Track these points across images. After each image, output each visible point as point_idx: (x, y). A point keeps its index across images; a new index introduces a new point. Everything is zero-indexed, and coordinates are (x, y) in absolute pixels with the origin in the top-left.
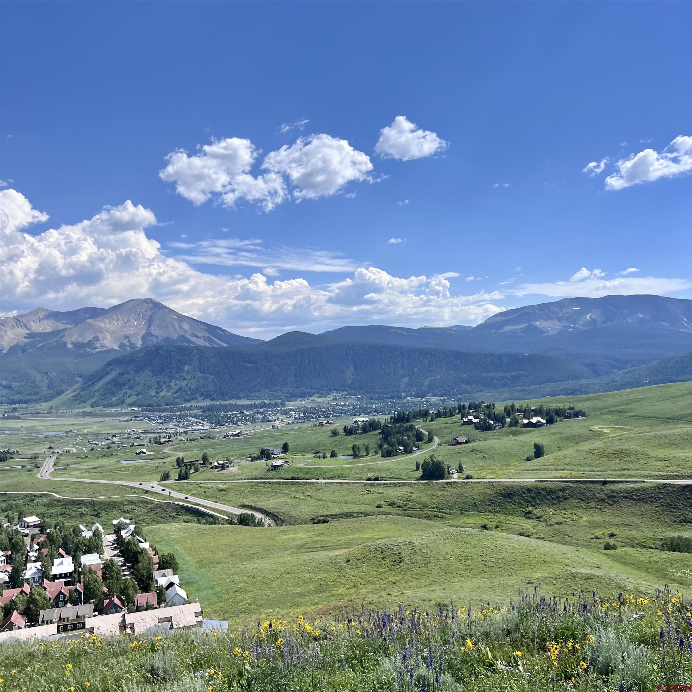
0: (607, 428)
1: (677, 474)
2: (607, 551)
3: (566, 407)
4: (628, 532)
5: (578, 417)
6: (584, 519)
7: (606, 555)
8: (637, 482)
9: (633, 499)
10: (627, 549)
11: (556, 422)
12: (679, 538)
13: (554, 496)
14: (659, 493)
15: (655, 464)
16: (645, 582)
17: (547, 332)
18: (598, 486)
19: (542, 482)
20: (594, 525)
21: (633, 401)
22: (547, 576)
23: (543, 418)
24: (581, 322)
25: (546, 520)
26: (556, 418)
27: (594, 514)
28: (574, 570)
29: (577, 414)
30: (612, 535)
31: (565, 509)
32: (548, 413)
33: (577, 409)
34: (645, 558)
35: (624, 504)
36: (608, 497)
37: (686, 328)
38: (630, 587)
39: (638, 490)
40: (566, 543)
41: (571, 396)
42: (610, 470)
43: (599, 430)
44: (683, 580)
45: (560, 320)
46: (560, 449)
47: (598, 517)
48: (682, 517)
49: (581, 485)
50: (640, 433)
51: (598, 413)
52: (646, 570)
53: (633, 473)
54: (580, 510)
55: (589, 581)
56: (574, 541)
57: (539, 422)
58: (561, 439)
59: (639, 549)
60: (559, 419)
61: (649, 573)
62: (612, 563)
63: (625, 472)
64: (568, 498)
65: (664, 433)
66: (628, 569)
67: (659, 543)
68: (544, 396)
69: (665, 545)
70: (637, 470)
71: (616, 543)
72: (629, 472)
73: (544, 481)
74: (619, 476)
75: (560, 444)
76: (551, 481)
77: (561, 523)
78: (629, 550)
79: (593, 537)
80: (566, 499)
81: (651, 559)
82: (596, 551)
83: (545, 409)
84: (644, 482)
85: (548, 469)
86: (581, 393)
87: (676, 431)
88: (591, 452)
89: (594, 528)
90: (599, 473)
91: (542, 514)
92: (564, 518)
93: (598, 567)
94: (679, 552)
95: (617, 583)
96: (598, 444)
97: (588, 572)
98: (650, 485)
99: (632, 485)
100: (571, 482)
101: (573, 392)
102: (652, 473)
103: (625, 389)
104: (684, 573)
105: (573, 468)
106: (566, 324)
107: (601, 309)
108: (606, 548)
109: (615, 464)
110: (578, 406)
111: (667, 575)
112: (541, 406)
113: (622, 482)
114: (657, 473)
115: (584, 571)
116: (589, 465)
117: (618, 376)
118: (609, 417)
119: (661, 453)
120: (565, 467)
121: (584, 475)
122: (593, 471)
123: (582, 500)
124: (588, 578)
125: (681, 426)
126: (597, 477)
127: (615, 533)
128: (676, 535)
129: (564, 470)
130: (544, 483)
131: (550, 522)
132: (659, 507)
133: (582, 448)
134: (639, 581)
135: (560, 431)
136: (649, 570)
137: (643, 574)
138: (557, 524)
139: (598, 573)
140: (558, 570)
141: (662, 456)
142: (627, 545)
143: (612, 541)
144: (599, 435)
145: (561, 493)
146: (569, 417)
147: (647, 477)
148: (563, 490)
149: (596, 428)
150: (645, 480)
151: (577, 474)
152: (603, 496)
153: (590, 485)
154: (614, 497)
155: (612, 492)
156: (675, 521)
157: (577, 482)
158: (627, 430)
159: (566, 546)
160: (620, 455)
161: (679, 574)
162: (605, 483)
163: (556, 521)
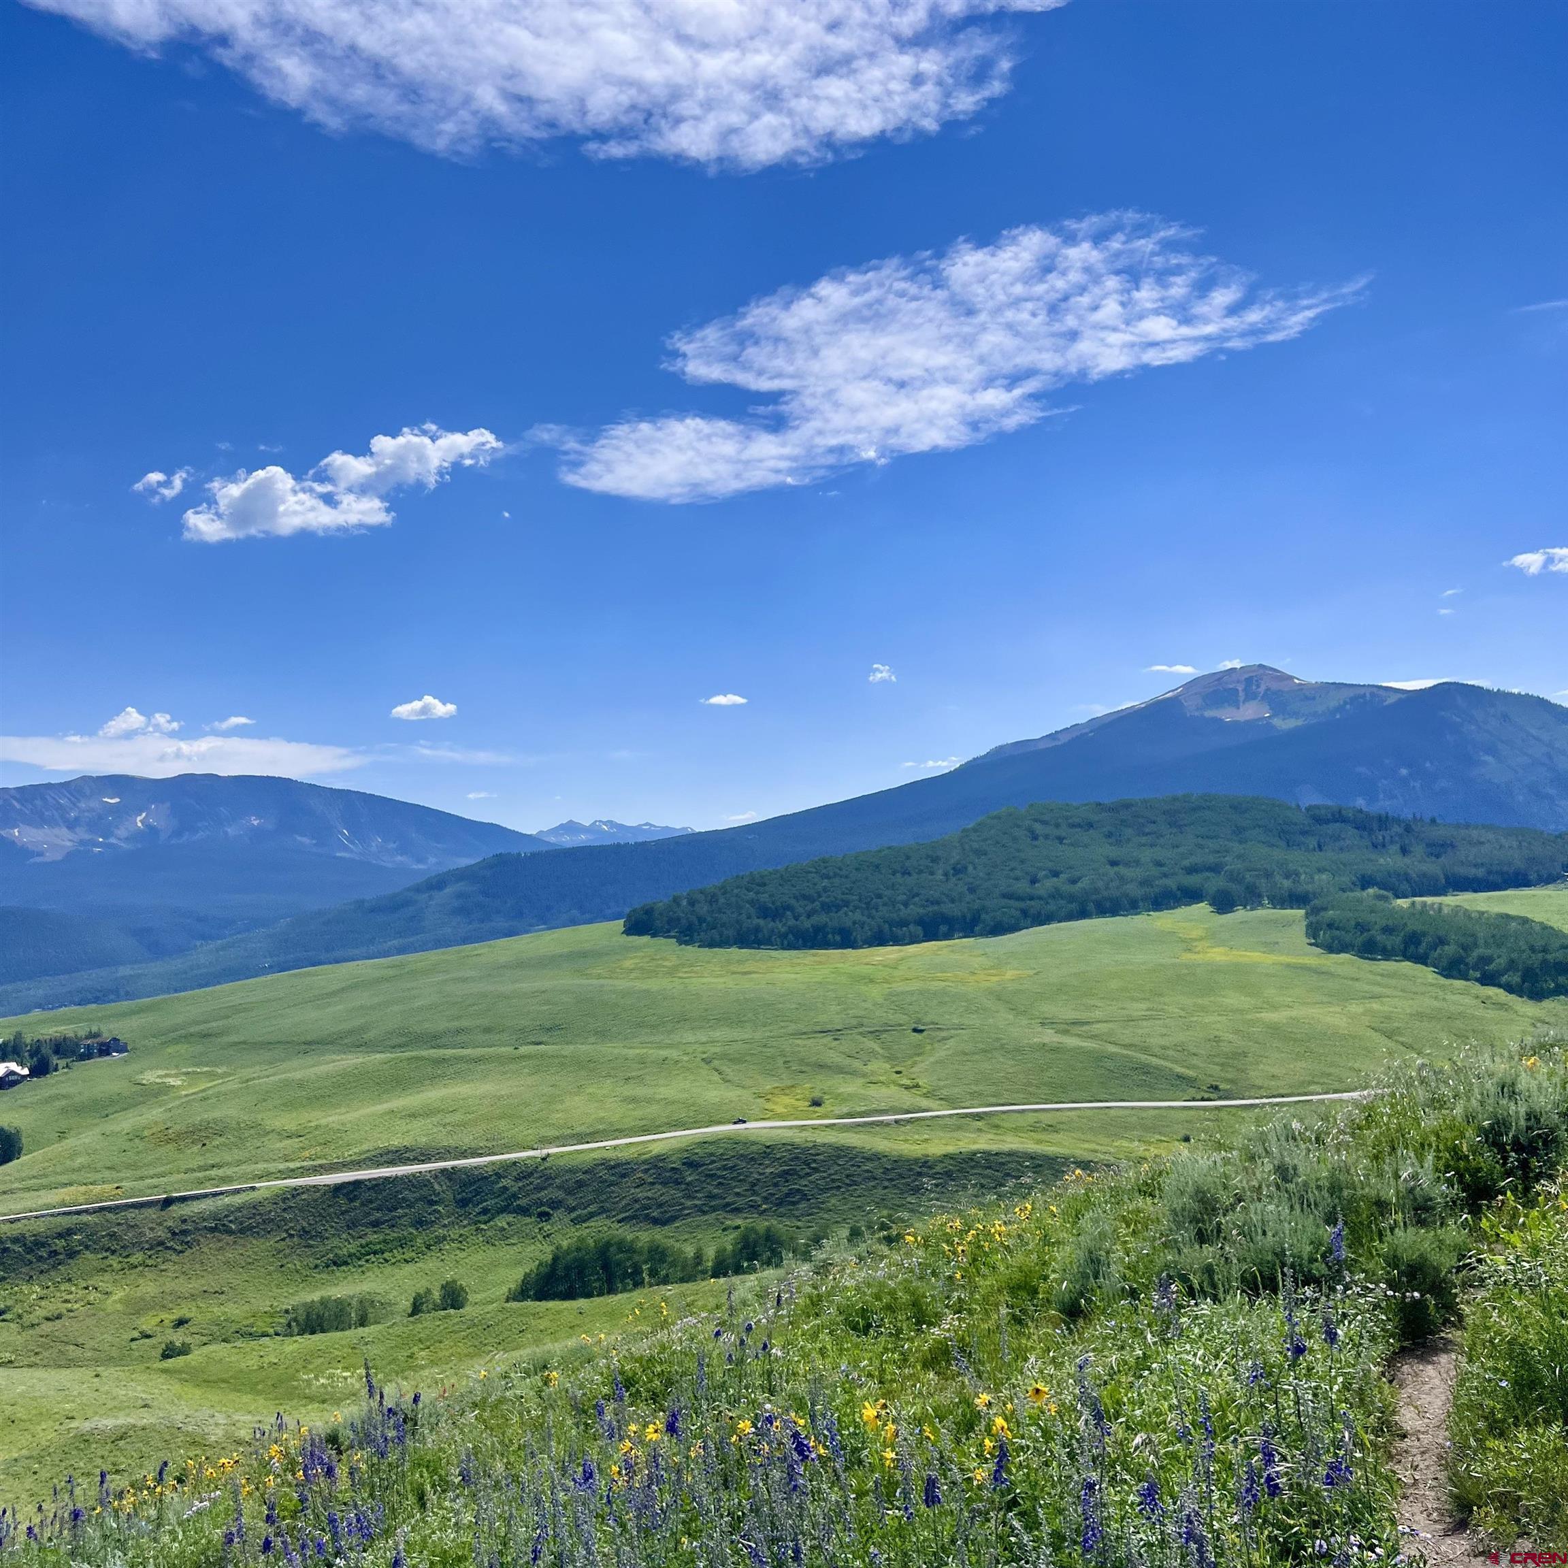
0: (176, 1076)
1: (324, 1161)
2: (169, 1363)
3: (82, 1033)
4: (215, 1310)
5: (108, 1054)
6: (115, 1297)
7: (165, 1371)
8: (237, 1191)
9: (230, 1232)
10: (211, 1348)
11: (56, 1070)
12: (324, 1302)
13: (43, 1253)
14: (285, 1210)
15: (279, 1145)
16: (249, 1417)
17: (40, 854)
18: (151, 1213)
19: (12, 1222)
20: (138, 1307)
21: (236, 1010)
22: (16, 1455)
23: (22, 1064)
24: (122, 832)
25: (20, 1317)
26: (55, 1060)
27: (141, 1281)
28: (87, 1426)
29: (105, 1050)
30: (181, 1322)
31: (70, 1280)
32: (36, 1050)
33: (106, 1037)
34: (252, 1362)
35: (208, 1246)
36: (174, 1234)
37: (346, 848)
38: (216, 1434)
39: (239, 1209)
40: (71, 1364)
41: (94, 1006)
42: (179, 1172)
43: (158, 1080)
44: (327, 1393)
45: (71, 826)
46: (62, 1135)
47: (148, 1287)
48: (331, 1256)
49: (110, 1216)
50: (247, 1081)
51: (157, 1041)
52: (253, 1389)
53: (228, 1171)
54: (107, 1276)
55: (121, 1443)
56: (89, 1354)
57: (13, 1073)
58: (64, 1111)
59: (238, 1344)
60: (62, 1063)
61: (259, 1393)
62: (177, 1387)
63: (213, 1172)
64: (79, 1252)
65: (298, 1075)
66: (214, 1396)
67: (282, 1320)
68: (27, 1010)
69: (294, 1324)
70: (239, 1163)
71: (188, 1340)
72: (220, 1172)
73: (18, 1220)
74: (200, 1183)
75: (63, 1125)
76: (36, 1217)
77: (59, 1317)
78: (219, 1350)
79: (136, 1334)
80: (72, 1254)
81: (266, 1360)
82: (142, 1367)
83: (28, 1041)
84: (253, 1188)
85: (28, 1189)
86: (118, 998)
87: (323, 1069)
88: (136, 1135)
89: (138, 1313)
90: (155, 1181)
91: (9, 1303)
92: (67, 1301)
93: (145, 1406)
94: (323, 1331)
95: (187, 1434)
96: (153, 1115)
97: (120, 1422)
98: (267, 1194)
99: (227, 1200)
100: (86, 1211)
101: (99, 996)
102: (272, 1167)
103: (219, 983)
104: (331, 1377)
105: (92, 1176)
106: (87, 837)
107: (168, 804)
108: (165, 1356)
109: (193, 1157)
110: (109, 1030)
111: (296, 1388)
112: (19, 1035)
113: (205, 1196)
114: (282, 1166)
115: (109, 1423)
116: (133, 1166)
117: (203, 955)
118: (182, 1048)
119: (288, 1121)
120: (74, 1177)
121: (119, 1191)
122: (142, 1178)
123: (113, 1252)
124: (122, 1436)
125: (334, 1057)
126: (149, 1191)
127: (188, 1316)
128: (316, 1296)
129: (71, 1184)
130: (19, 1225)
131: (33, 1318)
132: (283, 1240)
133: (117, 1128)
134: (236, 1417)
135: (64, 1092)
136: (260, 1387)
137: (246, 1398)
138: (48, 1319)
139: (146, 1419)
140: (47, 1434)
141: (292, 1126)
142: (213, 1339)
143: (178, 1337)
144: (159, 1092)
145: (61, 1243)
146: (87, 1056)
147: (260, 1178)
148: (67, 1233)
149: (150, 1077)
150: (257, 1185)
151: (104, 1191)
152: (161, 1233)
153: (131, 1214)
154: (184, 1232)
155: (184, 1221)
156: (316, 1267)
157: (102, 1209)
158: (223, 1076)
159: (68, 1371)
160: (200, 1135)
161: (322, 1381)
162: (168, 1202)
163: (43, 1313)
